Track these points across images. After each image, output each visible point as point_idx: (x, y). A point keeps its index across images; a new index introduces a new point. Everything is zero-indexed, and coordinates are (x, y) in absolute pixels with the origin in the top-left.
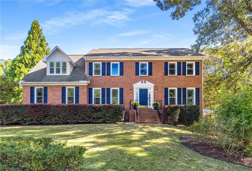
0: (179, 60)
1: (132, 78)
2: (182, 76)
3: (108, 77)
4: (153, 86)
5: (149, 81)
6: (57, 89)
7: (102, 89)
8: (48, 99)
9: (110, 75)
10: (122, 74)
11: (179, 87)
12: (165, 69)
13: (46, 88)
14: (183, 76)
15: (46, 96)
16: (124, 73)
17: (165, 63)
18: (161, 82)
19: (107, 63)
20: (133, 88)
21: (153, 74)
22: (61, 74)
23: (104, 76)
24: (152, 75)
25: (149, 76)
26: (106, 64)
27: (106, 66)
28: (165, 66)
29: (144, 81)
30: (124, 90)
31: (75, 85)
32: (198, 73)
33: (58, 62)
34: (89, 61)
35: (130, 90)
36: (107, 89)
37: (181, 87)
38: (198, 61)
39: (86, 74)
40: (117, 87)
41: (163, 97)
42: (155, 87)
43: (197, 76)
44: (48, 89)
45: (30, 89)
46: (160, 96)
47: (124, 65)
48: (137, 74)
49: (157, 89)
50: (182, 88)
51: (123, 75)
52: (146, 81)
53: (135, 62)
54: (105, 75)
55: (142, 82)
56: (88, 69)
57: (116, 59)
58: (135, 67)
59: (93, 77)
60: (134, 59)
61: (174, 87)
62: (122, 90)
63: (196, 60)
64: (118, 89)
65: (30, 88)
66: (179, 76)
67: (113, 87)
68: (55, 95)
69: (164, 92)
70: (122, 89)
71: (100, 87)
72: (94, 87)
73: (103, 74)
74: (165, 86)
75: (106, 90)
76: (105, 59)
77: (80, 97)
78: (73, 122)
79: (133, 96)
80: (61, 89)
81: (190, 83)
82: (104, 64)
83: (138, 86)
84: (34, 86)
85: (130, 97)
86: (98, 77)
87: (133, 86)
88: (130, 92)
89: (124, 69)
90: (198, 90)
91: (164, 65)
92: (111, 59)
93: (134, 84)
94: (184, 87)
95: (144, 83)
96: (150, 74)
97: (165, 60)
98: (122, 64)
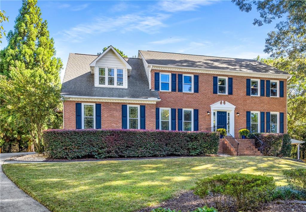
0: (263, 78)
1: (209, 97)
2: (265, 97)
3: (179, 93)
4: (234, 108)
5: (229, 102)
6: (115, 107)
7: (172, 109)
8: (102, 121)
9: (182, 92)
10: (196, 90)
11: (262, 111)
12: (247, 87)
13: (98, 106)
14: (267, 97)
15: (99, 116)
16: (199, 90)
17: (247, 80)
18: (243, 104)
19: (179, 75)
20: (211, 110)
21: (234, 93)
22: (115, 86)
23: (175, 93)
24: (232, 94)
25: (229, 95)
26: (177, 76)
27: (177, 79)
28: (247, 84)
29: (223, 102)
30: (200, 113)
31: (140, 104)
32: (282, 95)
33: (110, 68)
34: (155, 70)
35: (206, 113)
36: (178, 109)
37: (264, 111)
38: (282, 80)
39: (150, 88)
40: (190, 108)
41: (245, 123)
42: (236, 109)
43: (282, 98)
44: (102, 108)
45: (75, 106)
46: (241, 121)
47: (200, 79)
48: (215, 92)
49: (238, 112)
50: (266, 111)
51: (198, 93)
52: (226, 102)
53: (213, 75)
54: (176, 91)
55: (221, 103)
56: (154, 82)
57: (190, 71)
58: (213, 83)
59: (161, 92)
60: (211, 73)
61: (257, 111)
62: (196, 112)
63: (280, 79)
64: (192, 110)
65: (75, 104)
66: (262, 97)
67: (185, 108)
68: (112, 116)
69: (245, 116)
70: (198, 110)
71: (170, 107)
72: (162, 107)
73: (174, 90)
74: (247, 108)
75: (177, 111)
76: (176, 70)
77: (147, 119)
78: (163, 154)
79: (211, 121)
80: (121, 107)
81: (275, 106)
82: (174, 76)
83: (216, 107)
84: (81, 101)
85: (206, 122)
86: (166, 92)
87: (210, 108)
88: (206, 115)
89: (199, 85)
90: (282, 115)
91: (246, 82)
92: (183, 71)
93: (211, 104)
94: (268, 112)
95: (223, 104)
96: (231, 93)
97: (247, 77)
98: (197, 77)
